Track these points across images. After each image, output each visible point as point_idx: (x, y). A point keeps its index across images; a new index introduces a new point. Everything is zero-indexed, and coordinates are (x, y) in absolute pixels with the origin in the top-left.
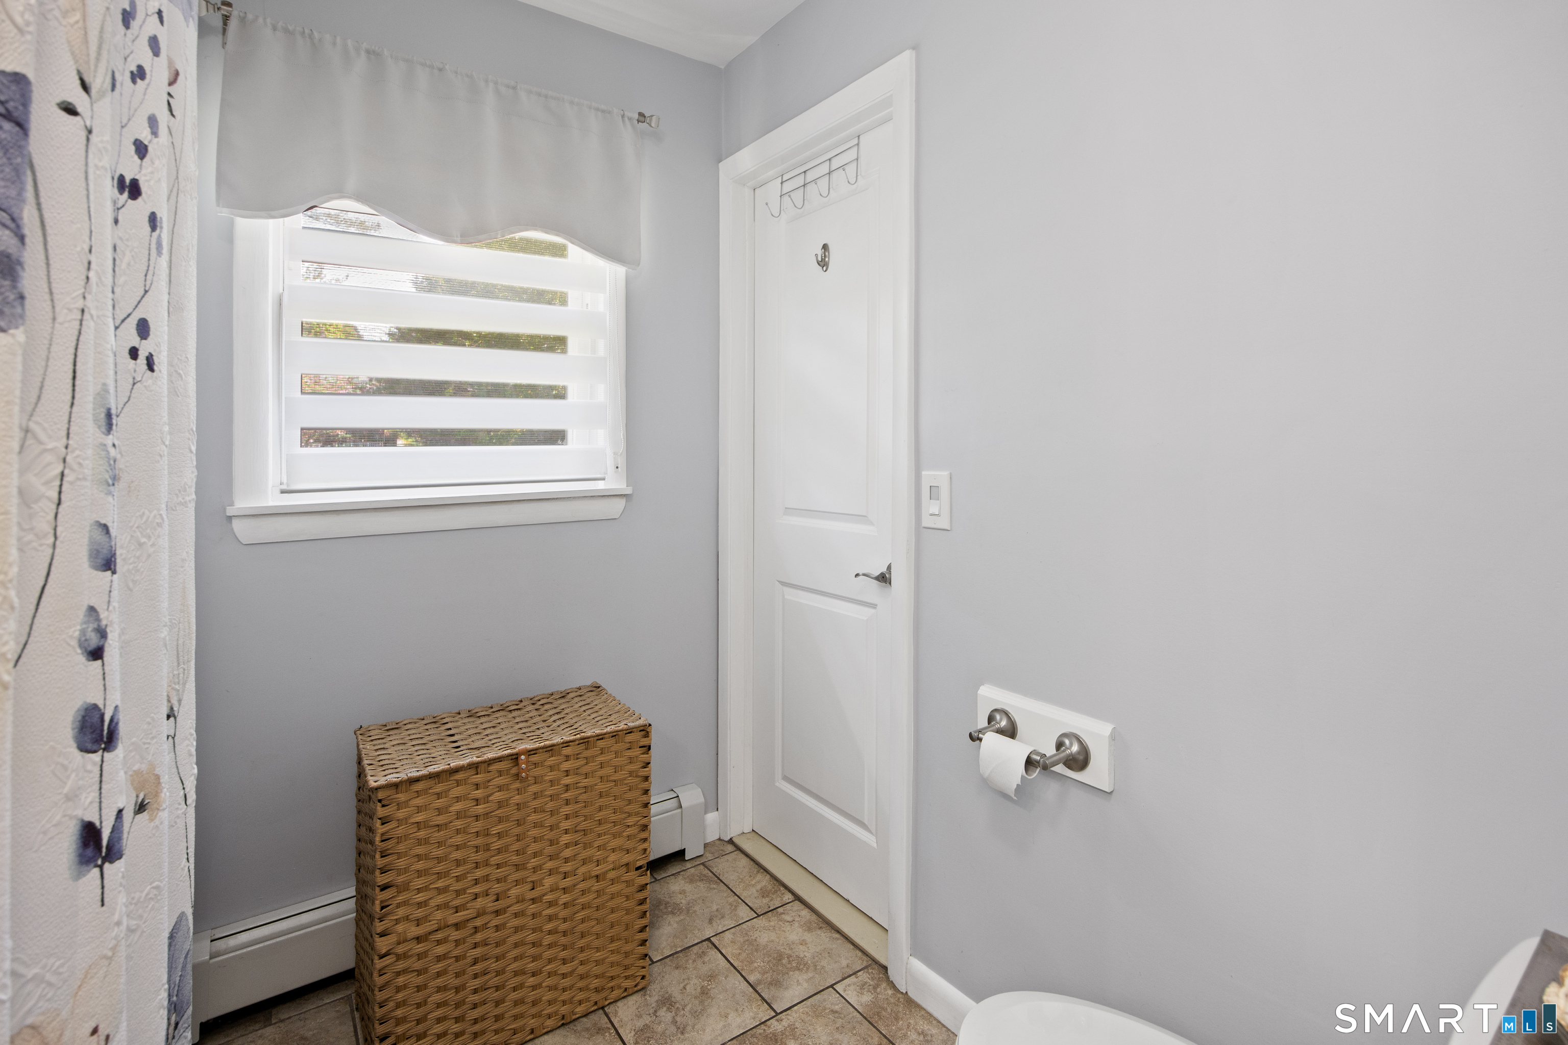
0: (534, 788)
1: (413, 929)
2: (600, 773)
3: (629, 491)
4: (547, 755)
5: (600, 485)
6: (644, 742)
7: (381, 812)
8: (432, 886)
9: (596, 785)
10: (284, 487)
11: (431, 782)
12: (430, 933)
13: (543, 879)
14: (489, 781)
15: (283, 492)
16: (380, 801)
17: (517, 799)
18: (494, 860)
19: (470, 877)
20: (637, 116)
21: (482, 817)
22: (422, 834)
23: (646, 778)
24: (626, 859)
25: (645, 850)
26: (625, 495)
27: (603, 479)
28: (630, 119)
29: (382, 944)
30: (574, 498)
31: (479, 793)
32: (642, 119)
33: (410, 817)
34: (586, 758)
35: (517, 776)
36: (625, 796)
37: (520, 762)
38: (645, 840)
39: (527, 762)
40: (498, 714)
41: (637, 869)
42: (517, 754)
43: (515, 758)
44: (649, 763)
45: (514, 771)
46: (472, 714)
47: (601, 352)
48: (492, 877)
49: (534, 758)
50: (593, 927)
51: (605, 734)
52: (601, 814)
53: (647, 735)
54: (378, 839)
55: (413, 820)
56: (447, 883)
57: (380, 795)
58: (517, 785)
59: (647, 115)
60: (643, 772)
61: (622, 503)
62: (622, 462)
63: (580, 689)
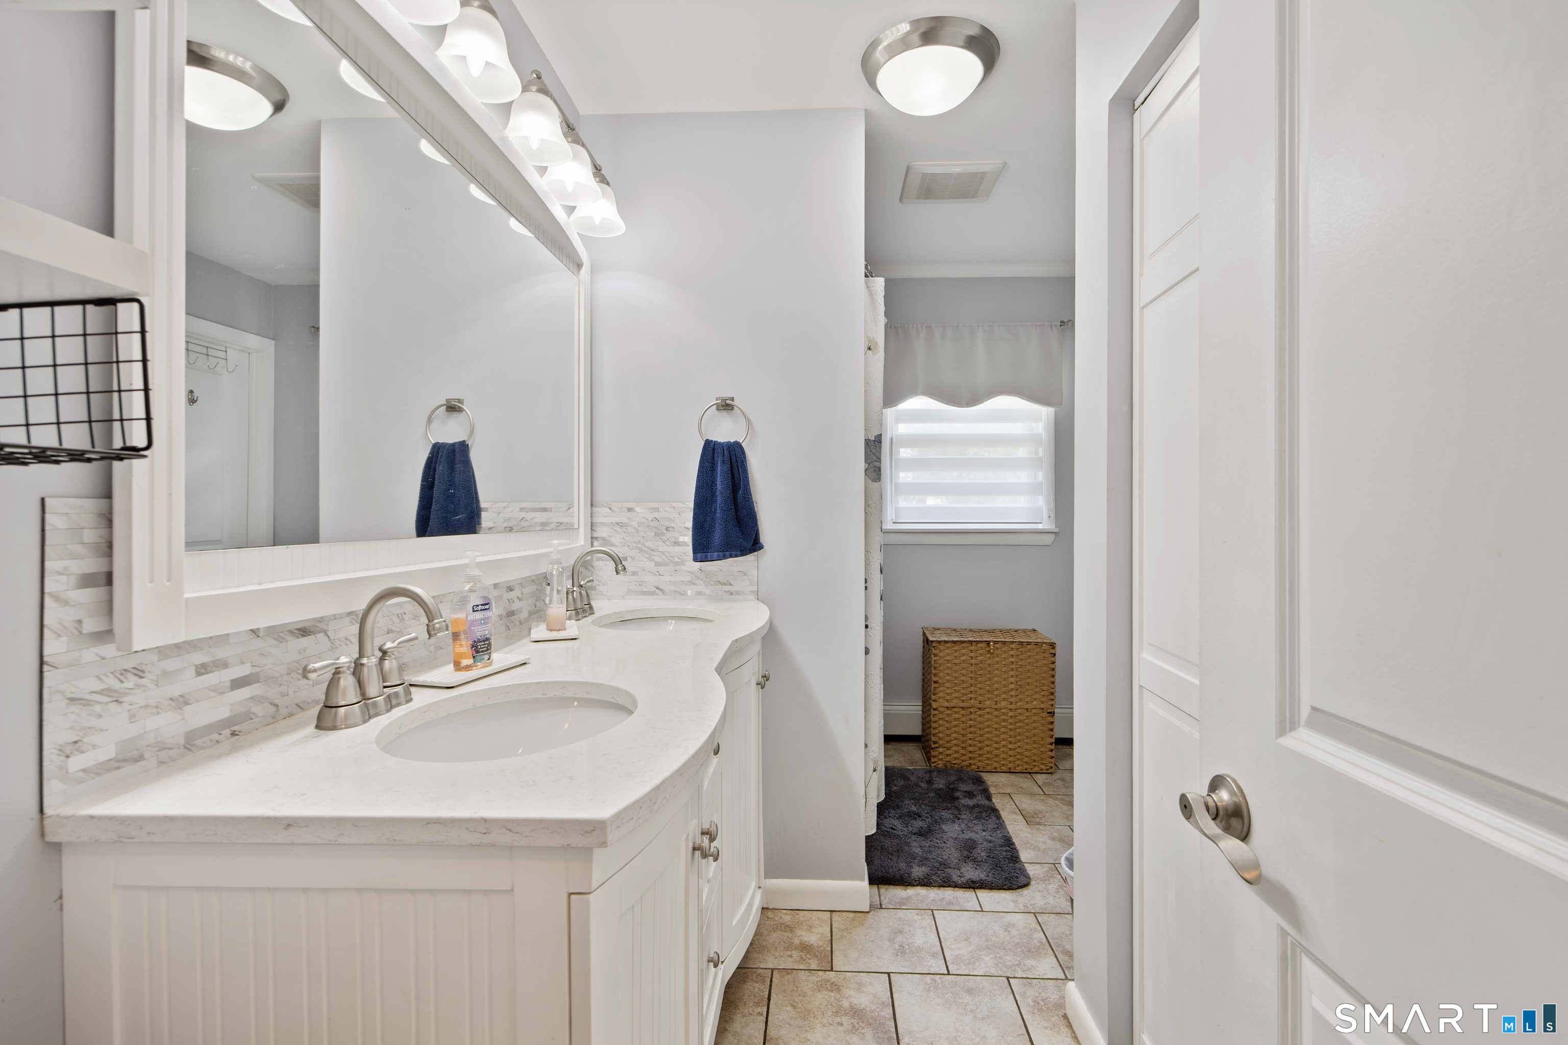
0: (996, 659)
1: (946, 703)
2: (1028, 661)
3: (1057, 530)
4: (1003, 645)
5: (1040, 526)
6: (1052, 651)
7: (934, 651)
8: (953, 688)
9: (1027, 666)
10: (894, 521)
11: (953, 645)
12: (953, 707)
13: (1001, 701)
14: (977, 651)
15: (894, 523)
16: (934, 647)
17: (989, 662)
18: (979, 686)
19: (969, 690)
20: (1059, 323)
21: (974, 665)
22: (949, 665)
23: (1053, 670)
24: (1042, 706)
25: (1052, 705)
26: (1054, 533)
27: (1041, 523)
28: (1055, 326)
29: (934, 705)
30: (1025, 532)
31: (972, 654)
32: (1063, 324)
33: (945, 657)
34: (1022, 652)
35: (989, 651)
36: (1042, 675)
37: (990, 645)
38: (1053, 700)
39: (994, 647)
40: (983, 632)
41: (1048, 713)
42: (989, 641)
43: (988, 643)
44: (1055, 662)
45: (988, 649)
46: (971, 630)
47: (1041, 454)
48: (978, 693)
49: (997, 646)
50: (1025, 732)
51: (1031, 642)
52: (1029, 680)
53: (1054, 648)
54: (933, 662)
55: (946, 659)
56: (960, 689)
57: (934, 644)
58: (989, 655)
59: (1065, 321)
60: (1052, 666)
61: (1052, 537)
62: (1052, 514)
63: (1025, 630)
